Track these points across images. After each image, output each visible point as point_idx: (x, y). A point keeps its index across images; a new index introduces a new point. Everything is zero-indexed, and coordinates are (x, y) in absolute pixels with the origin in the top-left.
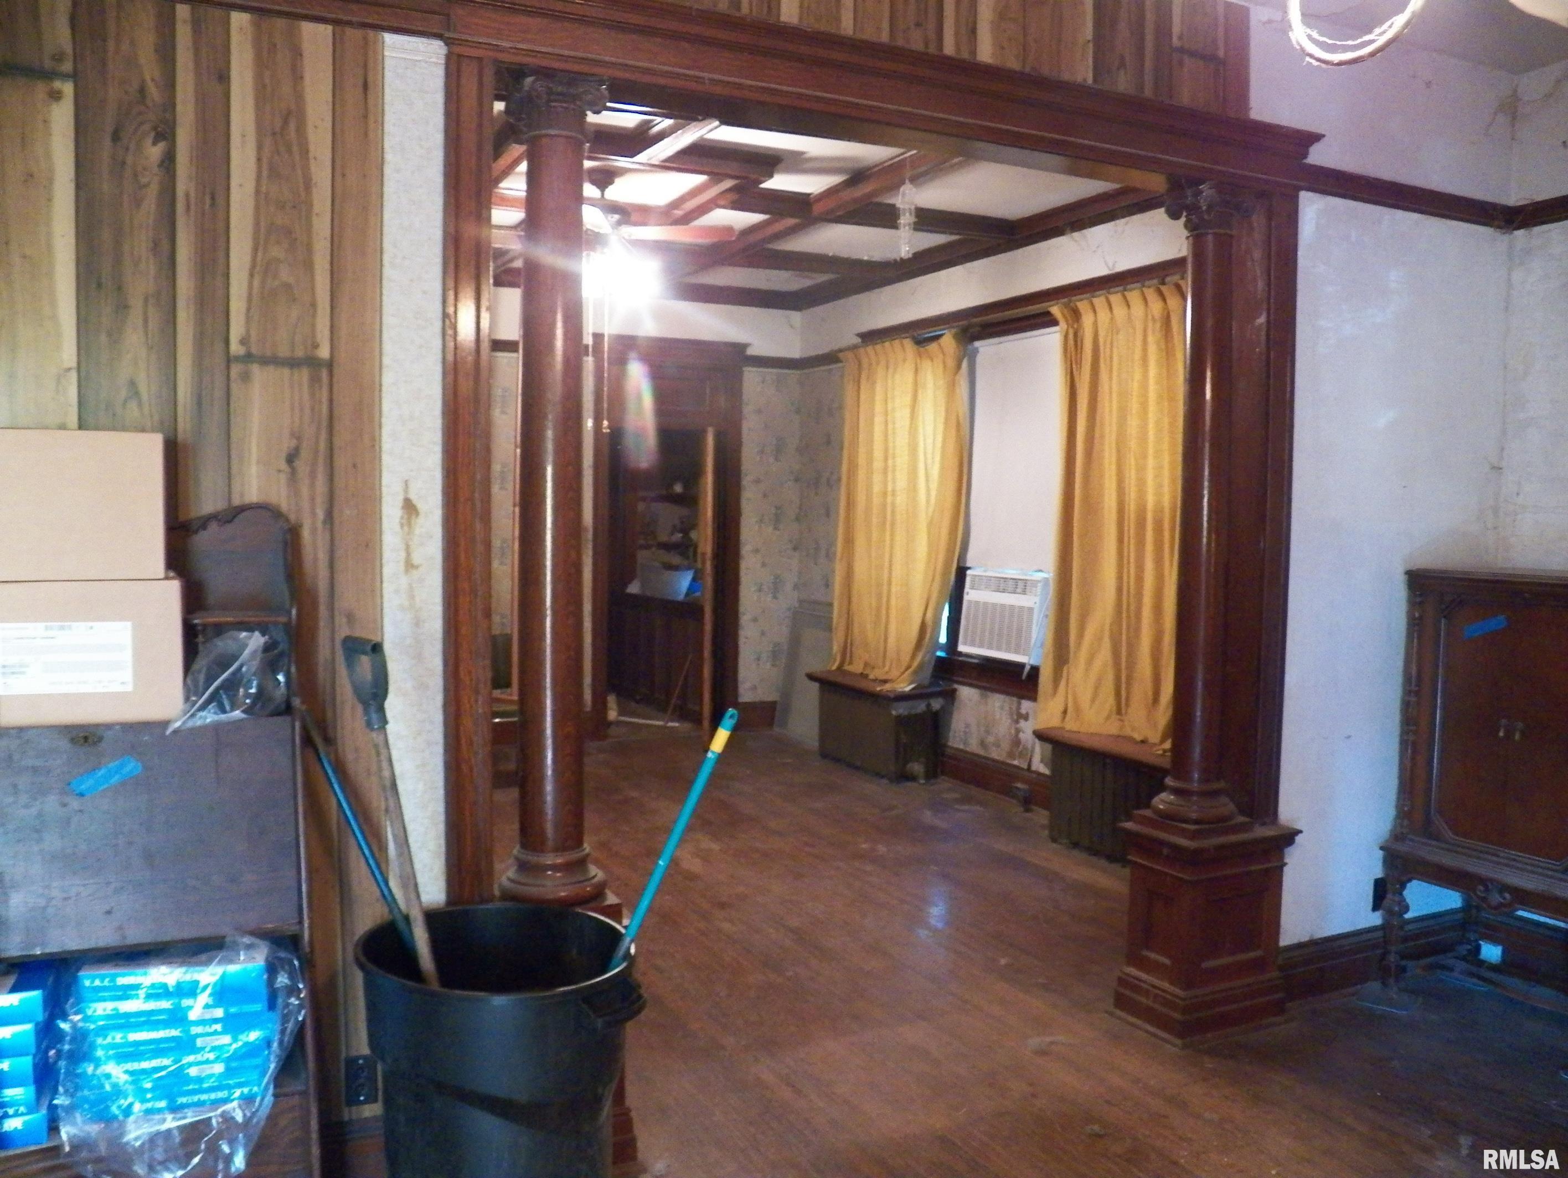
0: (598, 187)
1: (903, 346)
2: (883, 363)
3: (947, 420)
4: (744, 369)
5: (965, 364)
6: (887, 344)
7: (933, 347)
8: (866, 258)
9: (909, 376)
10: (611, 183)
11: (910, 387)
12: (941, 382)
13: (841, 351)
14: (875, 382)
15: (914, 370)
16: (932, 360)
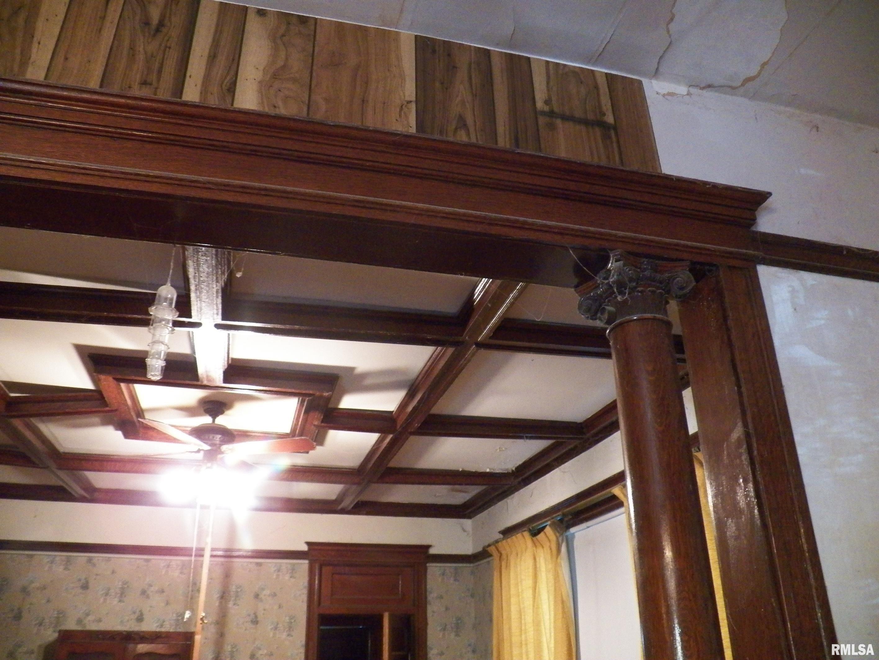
0: (210, 415)
1: (523, 536)
2: (514, 553)
3: (555, 597)
4: (428, 565)
5: (564, 549)
6: (514, 537)
7: (541, 536)
8: (488, 470)
9: (530, 562)
10: (222, 413)
11: (531, 570)
12: (550, 566)
13: (489, 545)
14: (510, 570)
15: (532, 557)
16: (543, 547)
